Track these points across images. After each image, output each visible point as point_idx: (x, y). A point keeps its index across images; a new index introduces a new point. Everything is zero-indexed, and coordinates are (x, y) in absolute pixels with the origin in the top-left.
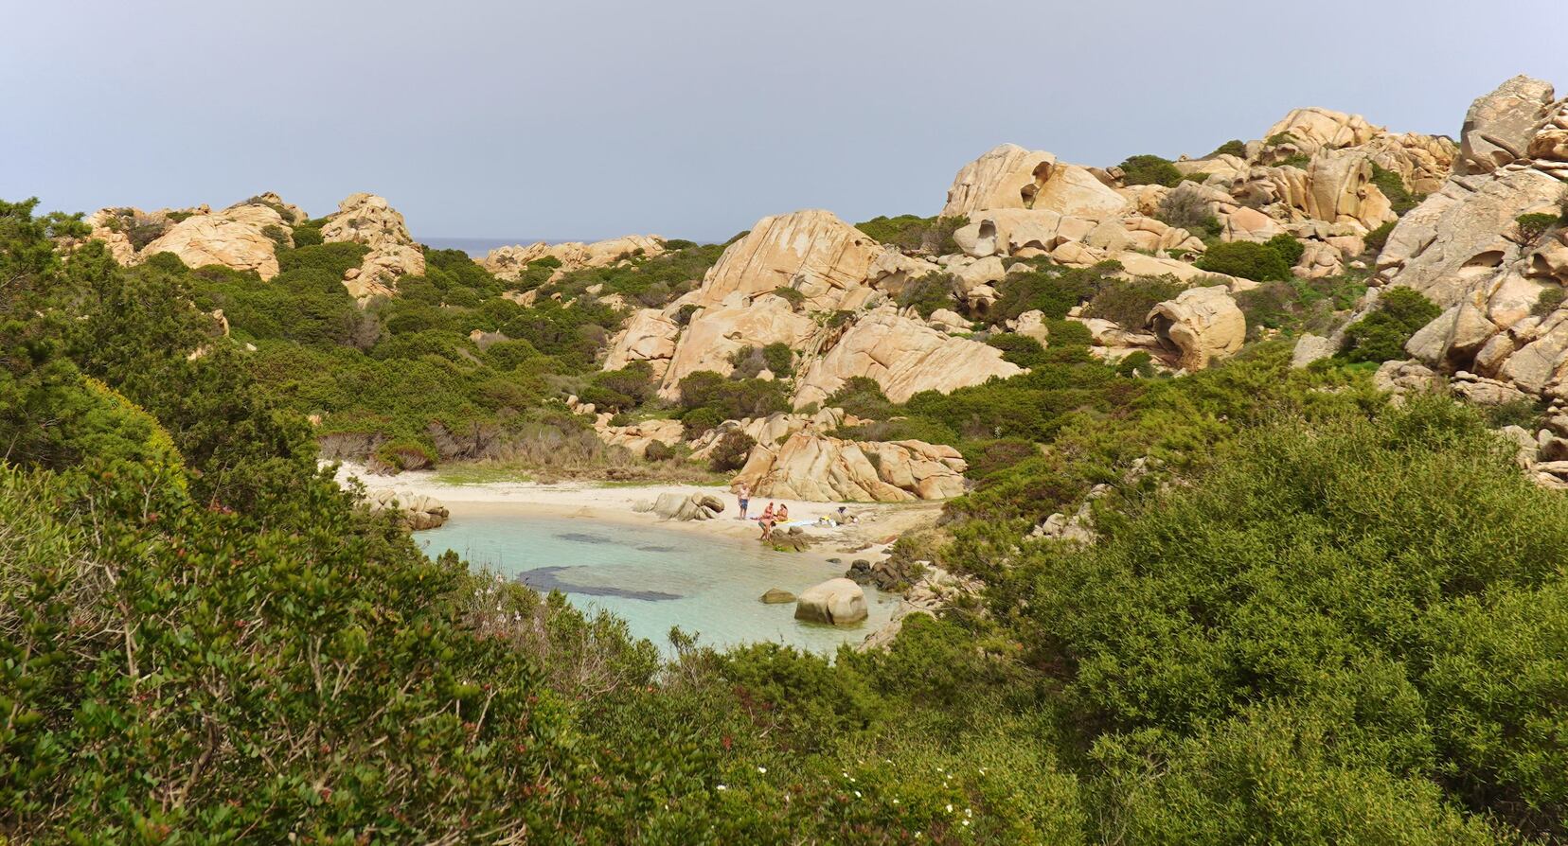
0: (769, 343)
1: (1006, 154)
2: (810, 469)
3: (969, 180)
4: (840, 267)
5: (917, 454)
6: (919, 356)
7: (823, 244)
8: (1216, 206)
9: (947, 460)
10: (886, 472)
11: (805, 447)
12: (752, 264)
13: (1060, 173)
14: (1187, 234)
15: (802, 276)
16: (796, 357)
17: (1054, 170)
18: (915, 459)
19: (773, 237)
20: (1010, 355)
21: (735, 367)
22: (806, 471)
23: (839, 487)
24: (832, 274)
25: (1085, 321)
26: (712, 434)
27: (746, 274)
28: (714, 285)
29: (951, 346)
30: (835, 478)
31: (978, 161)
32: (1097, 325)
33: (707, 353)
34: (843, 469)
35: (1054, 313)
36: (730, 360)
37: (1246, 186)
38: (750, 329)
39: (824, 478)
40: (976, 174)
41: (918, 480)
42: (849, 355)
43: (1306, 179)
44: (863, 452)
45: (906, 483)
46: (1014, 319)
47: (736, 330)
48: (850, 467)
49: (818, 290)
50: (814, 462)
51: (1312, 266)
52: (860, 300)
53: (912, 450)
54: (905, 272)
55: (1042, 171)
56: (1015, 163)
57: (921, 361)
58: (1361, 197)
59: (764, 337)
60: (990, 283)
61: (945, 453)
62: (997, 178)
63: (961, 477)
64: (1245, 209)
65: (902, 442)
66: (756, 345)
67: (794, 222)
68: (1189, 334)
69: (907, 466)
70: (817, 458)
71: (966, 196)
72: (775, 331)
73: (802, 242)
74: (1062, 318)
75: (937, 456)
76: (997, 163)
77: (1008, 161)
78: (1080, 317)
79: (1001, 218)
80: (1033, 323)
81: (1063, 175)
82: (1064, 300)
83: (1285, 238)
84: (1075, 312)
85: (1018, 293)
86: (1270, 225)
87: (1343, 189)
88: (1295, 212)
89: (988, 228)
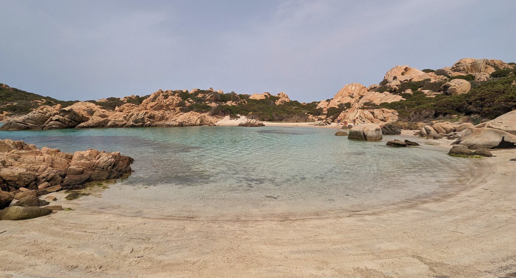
1: (398, 67)
3: (389, 73)
7: (358, 88)
8: (448, 72)
9: (394, 113)
10: (375, 116)
12: (344, 92)
13: (410, 70)
14: (443, 76)
15: (353, 94)
16: (352, 105)
17: (408, 69)
18: (384, 113)
19: (348, 87)
20: (404, 97)
21: (338, 107)
24: (360, 93)
25: (422, 91)
26: (332, 116)
27: (342, 94)
28: (335, 97)
29: (389, 96)
31: (391, 70)
32: (426, 91)
33: (333, 105)
34: (364, 116)
35: (414, 90)
36: (338, 105)
37: (455, 69)
38: (343, 100)
40: (391, 72)
41: (385, 118)
42: (363, 100)
43: (471, 66)
44: (369, 112)
45: (382, 119)
46: (404, 91)
47: (340, 100)
48: (366, 115)
49: (356, 96)
52: (365, 94)
53: (383, 111)
54: (376, 87)
55: (406, 69)
56: (400, 68)
58: (486, 68)
59: (345, 102)
60: (397, 86)
61: (392, 111)
62: (396, 71)
63: (397, 117)
64: (456, 72)
65: (380, 109)
66: (343, 103)
67: (352, 84)
68: (455, 88)
69: (382, 114)
71: (388, 76)
72: (348, 101)
73: (354, 88)
74: (416, 91)
75: (390, 112)
76: (396, 69)
79: (398, 77)
80: (409, 91)
81: (411, 69)
82: (416, 87)
83: (470, 75)
84: (419, 89)
85: (405, 86)
86: (463, 74)
87: (482, 66)
88: (469, 72)
89: (395, 78)
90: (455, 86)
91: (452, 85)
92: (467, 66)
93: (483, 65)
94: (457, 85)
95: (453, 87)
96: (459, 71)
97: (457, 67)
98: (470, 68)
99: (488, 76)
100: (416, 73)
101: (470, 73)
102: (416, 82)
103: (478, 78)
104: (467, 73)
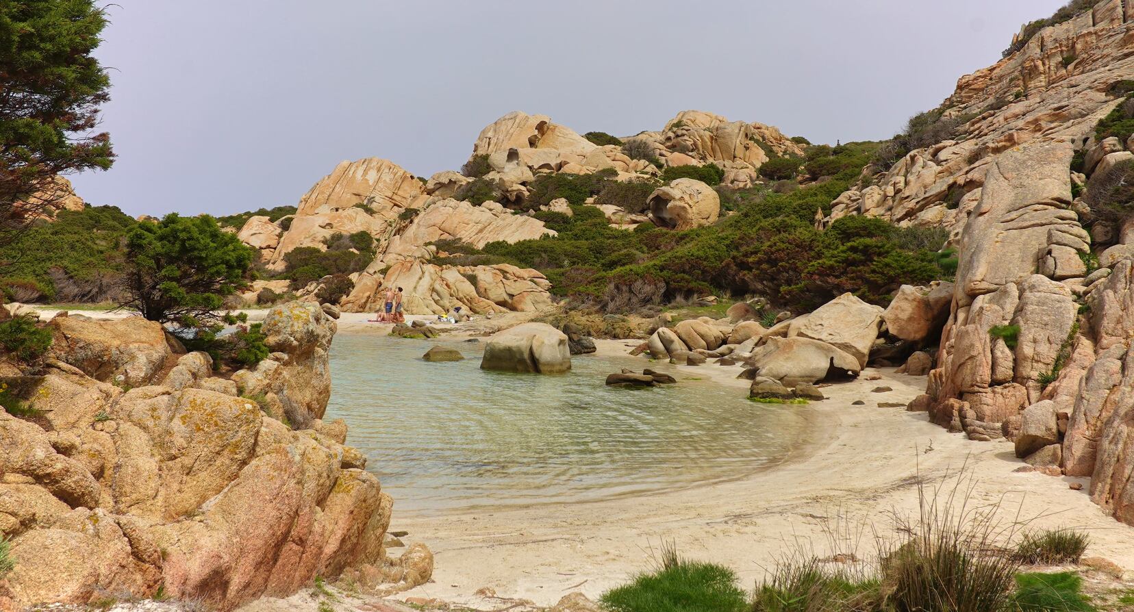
0: (354, 233)
1: (515, 117)
2: (415, 288)
3: (490, 134)
4: (400, 193)
5: (508, 275)
6: (479, 227)
7: (387, 177)
8: (658, 152)
9: (535, 279)
10: (482, 290)
11: (409, 270)
12: (336, 190)
13: (553, 130)
14: (647, 163)
15: (374, 198)
16: (375, 242)
17: (548, 128)
18: (507, 279)
19: (351, 172)
20: (551, 224)
21: (328, 248)
22: (412, 289)
23: (441, 302)
24: (395, 197)
25: (598, 206)
26: (315, 284)
27: (331, 197)
28: (307, 204)
29: (504, 220)
30: (438, 294)
31: (496, 123)
32: (607, 209)
33: (306, 238)
34: (446, 287)
35: (574, 201)
36: (325, 242)
37: (674, 141)
38: (339, 222)
39: (428, 294)
40: (495, 131)
41: (512, 296)
42: (423, 229)
43: (712, 138)
44: (462, 274)
45: (502, 300)
46: (546, 205)
47: (328, 222)
48: (451, 286)
49: (384, 208)
50: (418, 282)
51: (732, 182)
52: (422, 203)
53: (504, 272)
54: (455, 182)
55: (541, 127)
56: (523, 123)
57: (481, 231)
58: (747, 148)
59: (349, 227)
60: (523, 184)
61: (532, 274)
62: (511, 131)
63: (548, 294)
64: (676, 153)
65: (495, 266)
66: (344, 233)
67: (366, 163)
69: (501, 284)
70: (420, 278)
71: (489, 145)
72: (358, 224)
73: (372, 176)
74: (581, 205)
75: (526, 276)
76: (510, 123)
77: (517, 121)
78: (594, 203)
79: (520, 151)
80: (561, 206)
81: (557, 129)
82: (580, 193)
83: (712, 166)
84: (590, 200)
85: (547, 188)
86: (694, 162)
87: (737, 141)
88: (708, 156)
89: (513, 155)
90: (682, 199)
91: (677, 197)
92: (701, 137)
93: (739, 138)
94: (687, 198)
95: (678, 203)
96: (684, 150)
97: (677, 136)
98: (709, 143)
99: (754, 175)
100: (571, 144)
101: (710, 160)
102: (577, 176)
103: (732, 176)
104: (704, 158)
